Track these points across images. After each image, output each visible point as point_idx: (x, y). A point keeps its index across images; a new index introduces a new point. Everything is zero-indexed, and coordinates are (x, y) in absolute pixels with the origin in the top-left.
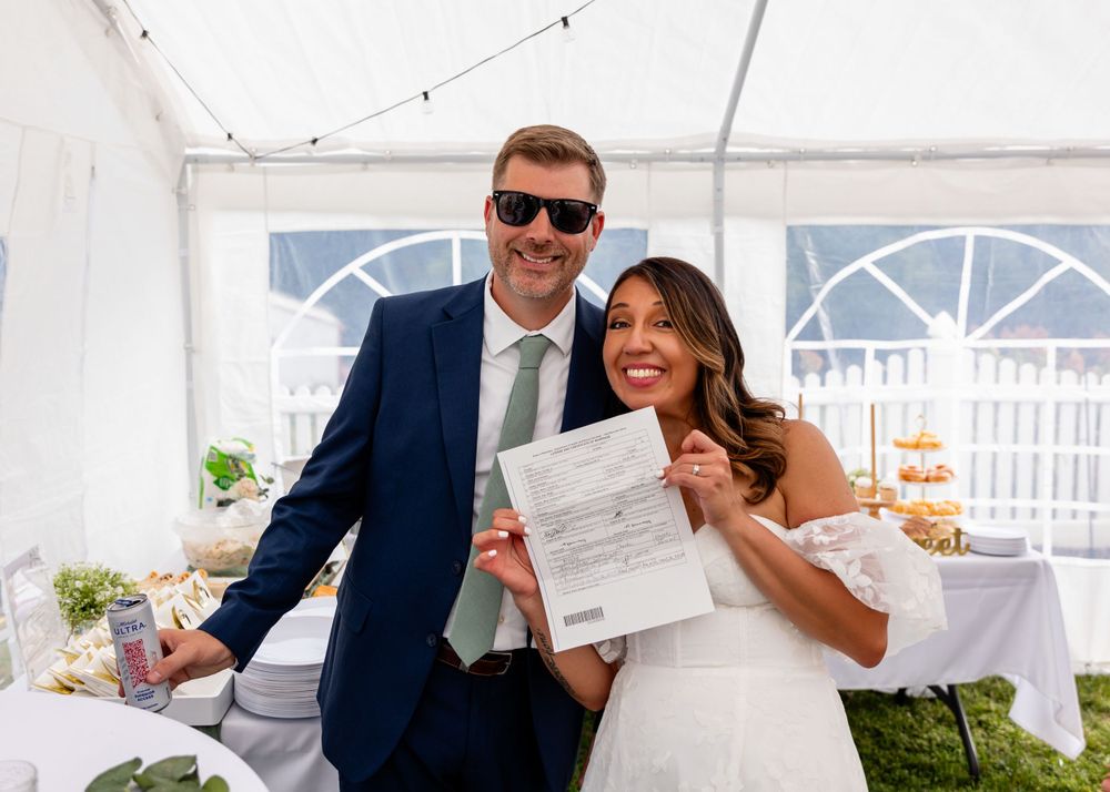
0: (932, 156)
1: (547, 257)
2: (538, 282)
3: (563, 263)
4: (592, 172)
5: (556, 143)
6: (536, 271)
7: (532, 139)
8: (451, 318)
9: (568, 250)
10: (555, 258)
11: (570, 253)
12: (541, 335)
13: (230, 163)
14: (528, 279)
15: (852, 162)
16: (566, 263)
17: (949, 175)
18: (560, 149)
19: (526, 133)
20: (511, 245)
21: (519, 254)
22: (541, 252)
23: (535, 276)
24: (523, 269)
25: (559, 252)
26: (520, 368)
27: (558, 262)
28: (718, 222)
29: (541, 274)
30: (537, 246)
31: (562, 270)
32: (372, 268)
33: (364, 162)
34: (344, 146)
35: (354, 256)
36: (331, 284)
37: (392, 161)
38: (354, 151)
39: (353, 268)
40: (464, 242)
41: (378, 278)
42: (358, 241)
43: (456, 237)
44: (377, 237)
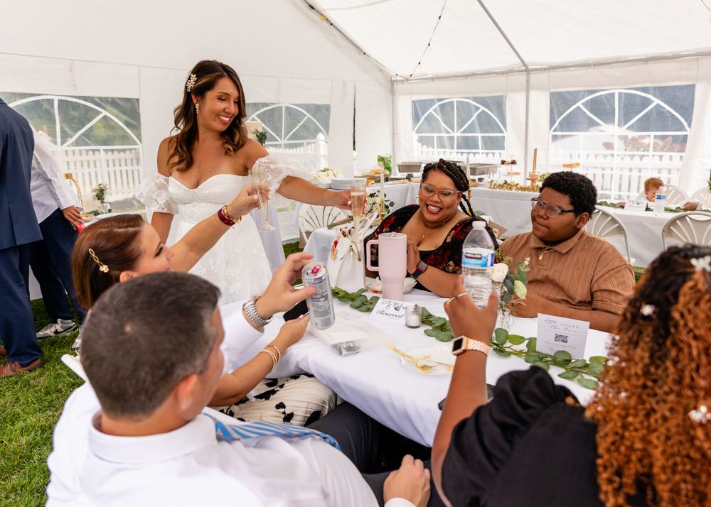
0: (598, 64)
13: (402, 81)
15: (572, 68)
17: (607, 71)
28: (528, 92)
32: (435, 110)
33: (432, 79)
34: (427, 75)
35: (431, 107)
36: (426, 115)
37: (439, 78)
38: (429, 76)
39: (431, 110)
40: (457, 101)
41: (436, 113)
42: (431, 102)
43: (455, 100)
44: (436, 101)
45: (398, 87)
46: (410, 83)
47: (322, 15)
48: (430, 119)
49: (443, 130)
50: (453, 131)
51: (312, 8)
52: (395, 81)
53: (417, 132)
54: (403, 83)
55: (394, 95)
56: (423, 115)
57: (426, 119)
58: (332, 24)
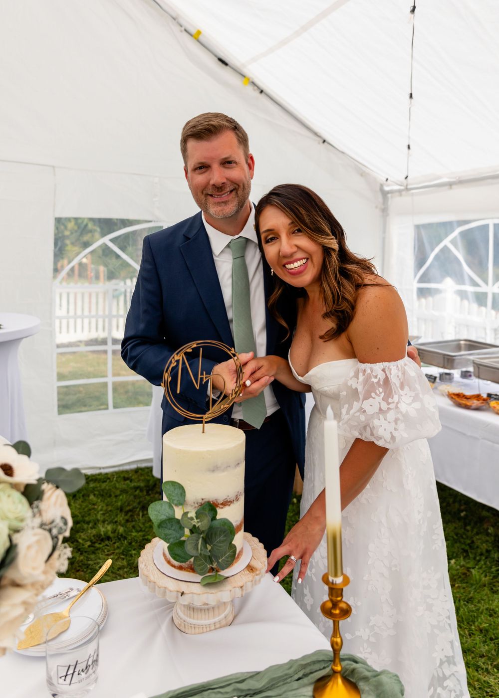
1: (227, 192)
2: (225, 208)
3: (237, 193)
4: (236, 133)
5: (208, 125)
6: (223, 202)
7: (194, 127)
8: (189, 239)
9: (237, 184)
10: (231, 191)
11: (239, 186)
12: (240, 237)
13: (399, 191)
14: (220, 208)
16: (239, 192)
18: (211, 127)
19: (190, 124)
20: (204, 192)
21: (211, 195)
22: (222, 191)
23: (223, 205)
24: (215, 203)
25: (232, 188)
26: (234, 259)
27: (234, 193)
29: (225, 203)
30: (218, 188)
31: (238, 197)
32: (453, 242)
33: (450, 185)
34: (439, 178)
35: (447, 235)
36: (437, 250)
37: (461, 182)
38: (445, 180)
39: (446, 242)
40: (495, 225)
41: (456, 246)
42: (448, 227)
43: (491, 223)
44: (455, 225)
45: (395, 202)
46: (413, 195)
47: (244, 76)
48: (445, 258)
49: (466, 278)
50: (486, 283)
51: (224, 63)
52: (388, 192)
53: (421, 280)
54: (401, 195)
55: (387, 215)
56: (432, 250)
57: (437, 257)
58: (262, 92)
